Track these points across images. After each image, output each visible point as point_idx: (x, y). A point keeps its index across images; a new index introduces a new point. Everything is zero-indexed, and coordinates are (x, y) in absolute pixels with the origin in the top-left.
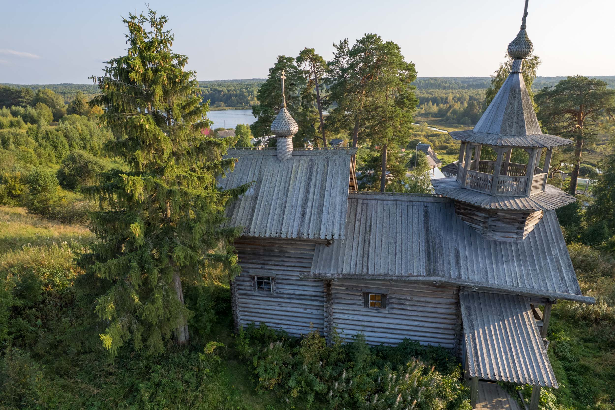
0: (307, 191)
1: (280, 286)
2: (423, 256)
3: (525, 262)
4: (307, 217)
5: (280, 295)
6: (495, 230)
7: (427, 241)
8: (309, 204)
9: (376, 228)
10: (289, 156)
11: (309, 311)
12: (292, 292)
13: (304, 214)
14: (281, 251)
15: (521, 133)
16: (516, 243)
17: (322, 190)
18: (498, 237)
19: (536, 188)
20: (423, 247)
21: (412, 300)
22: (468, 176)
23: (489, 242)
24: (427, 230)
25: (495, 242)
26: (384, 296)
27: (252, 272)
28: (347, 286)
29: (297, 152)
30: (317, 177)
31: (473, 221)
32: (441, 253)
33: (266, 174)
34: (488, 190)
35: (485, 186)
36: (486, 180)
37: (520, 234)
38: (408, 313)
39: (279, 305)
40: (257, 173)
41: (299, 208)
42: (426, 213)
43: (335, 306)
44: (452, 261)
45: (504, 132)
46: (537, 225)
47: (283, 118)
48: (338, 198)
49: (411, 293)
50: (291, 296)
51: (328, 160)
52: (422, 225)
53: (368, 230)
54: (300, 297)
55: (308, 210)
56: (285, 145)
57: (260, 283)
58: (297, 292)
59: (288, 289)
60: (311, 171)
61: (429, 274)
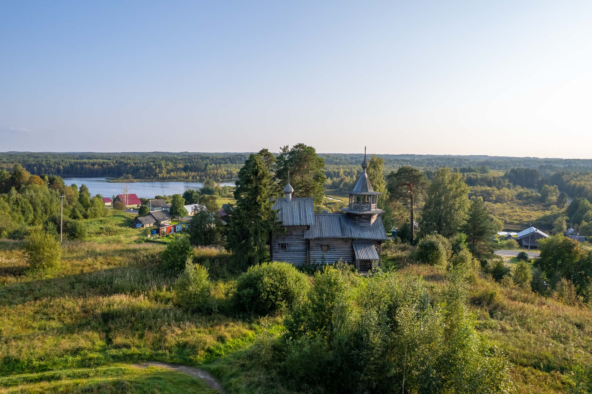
0: (300, 211)
1: (290, 247)
2: (340, 231)
3: (371, 231)
4: (302, 219)
5: (290, 251)
6: (362, 222)
7: (341, 227)
8: (302, 215)
9: (324, 224)
10: (290, 200)
11: (300, 256)
12: (294, 249)
13: (300, 218)
14: (291, 233)
15: (367, 191)
16: (369, 226)
17: (305, 211)
18: (363, 224)
19: (373, 208)
20: (340, 228)
21: (337, 247)
22: (352, 205)
23: (360, 226)
24: (340, 224)
25: (362, 226)
26: (328, 246)
27: (279, 242)
28: (315, 244)
29: (293, 199)
30: (302, 207)
31: (355, 220)
32: (346, 230)
33: (283, 207)
34: (359, 209)
35: (358, 208)
36: (358, 206)
37: (370, 223)
38: (336, 252)
39: (289, 255)
40: (280, 206)
41: (298, 217)
42: (340, 219)
43: (311, 252)
44: (349, 232)
45: (362, 191)
46: (375, 221)
47: (289, 187)
48: (311, 213)
49: (337, 244)
50: (294, 251)
51: (305, 201)
52: (339, 223)
53: (321, 225)
54: (297, 251)
55: (302, 217)
56: (289, 196)
57: (282, 247)
58: (296, 249)
59: (293, 248)
60: (300, 205)
61: (342, 236)
